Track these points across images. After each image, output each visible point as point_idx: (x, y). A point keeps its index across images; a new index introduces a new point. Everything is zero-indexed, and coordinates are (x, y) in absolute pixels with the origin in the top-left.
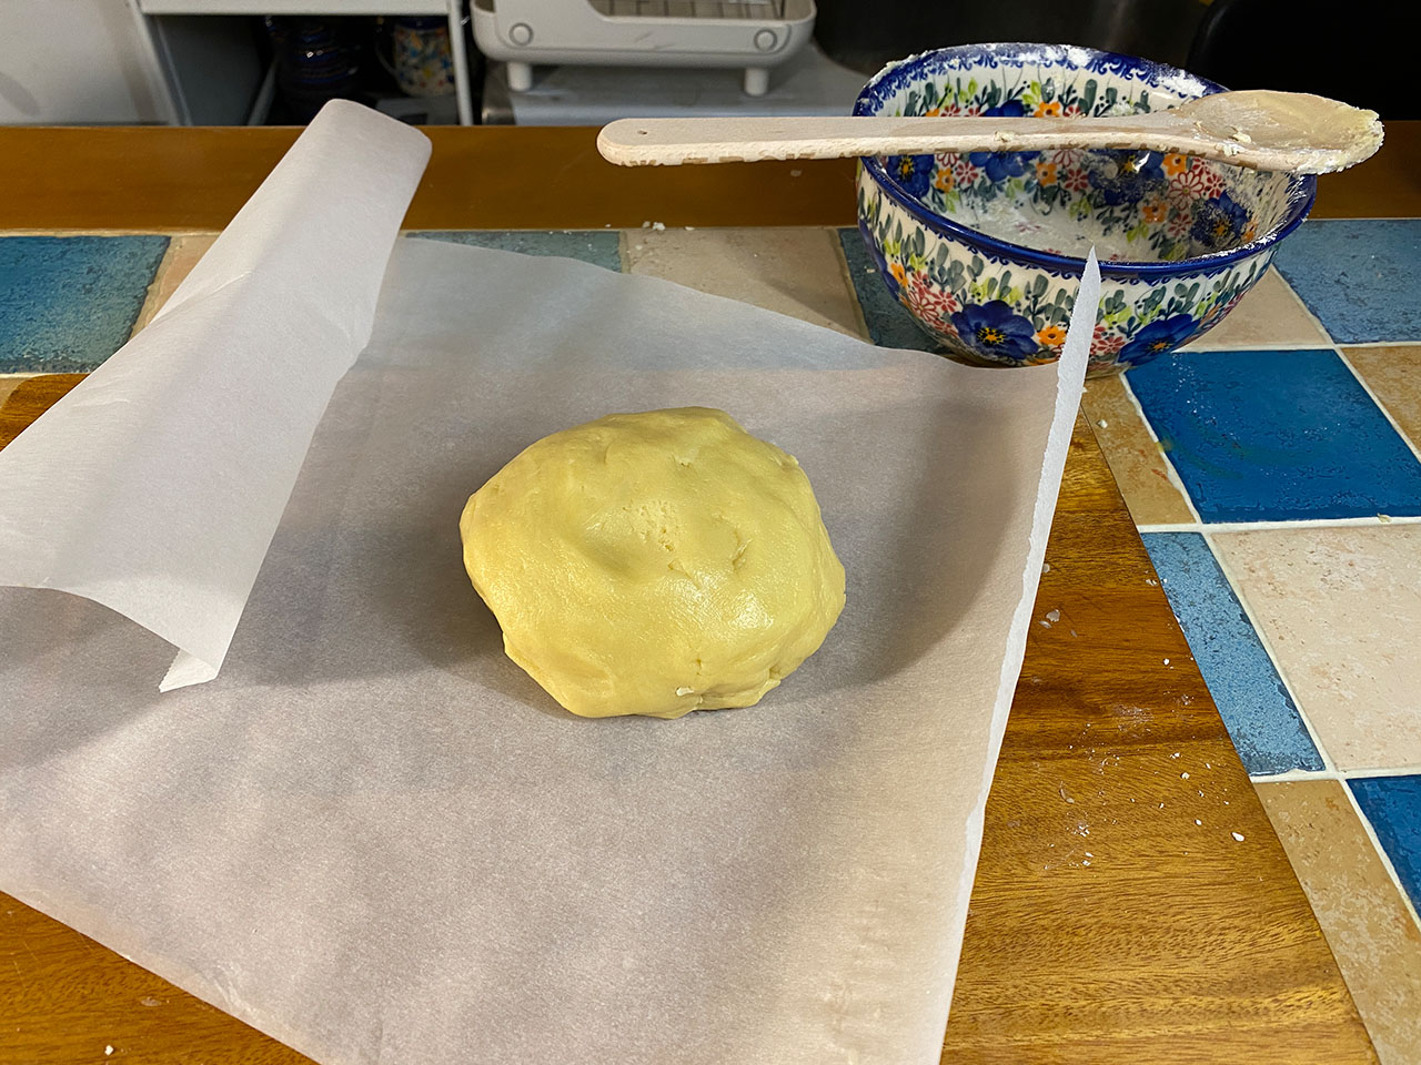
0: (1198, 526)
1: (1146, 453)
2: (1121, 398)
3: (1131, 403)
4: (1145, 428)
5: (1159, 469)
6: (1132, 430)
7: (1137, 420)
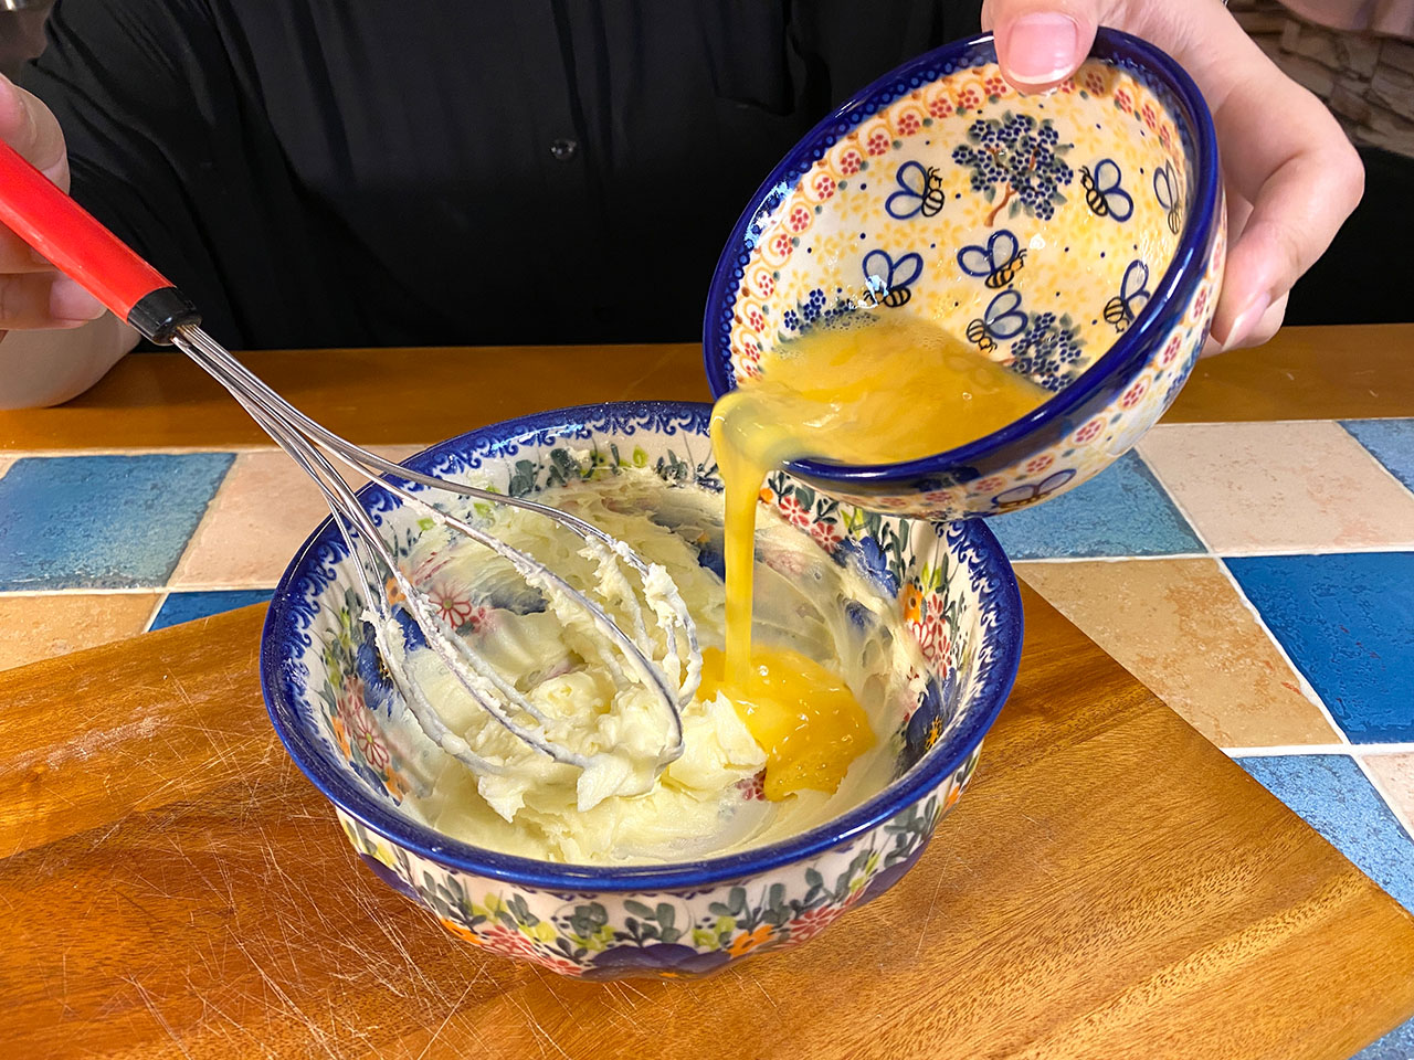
0: (1345, 746)
1: (1272, 663)
3: (1245, 608)
4: (1266, 636)
5: (1290, 682)
6: (1251, 640)
7: (1257, 628)
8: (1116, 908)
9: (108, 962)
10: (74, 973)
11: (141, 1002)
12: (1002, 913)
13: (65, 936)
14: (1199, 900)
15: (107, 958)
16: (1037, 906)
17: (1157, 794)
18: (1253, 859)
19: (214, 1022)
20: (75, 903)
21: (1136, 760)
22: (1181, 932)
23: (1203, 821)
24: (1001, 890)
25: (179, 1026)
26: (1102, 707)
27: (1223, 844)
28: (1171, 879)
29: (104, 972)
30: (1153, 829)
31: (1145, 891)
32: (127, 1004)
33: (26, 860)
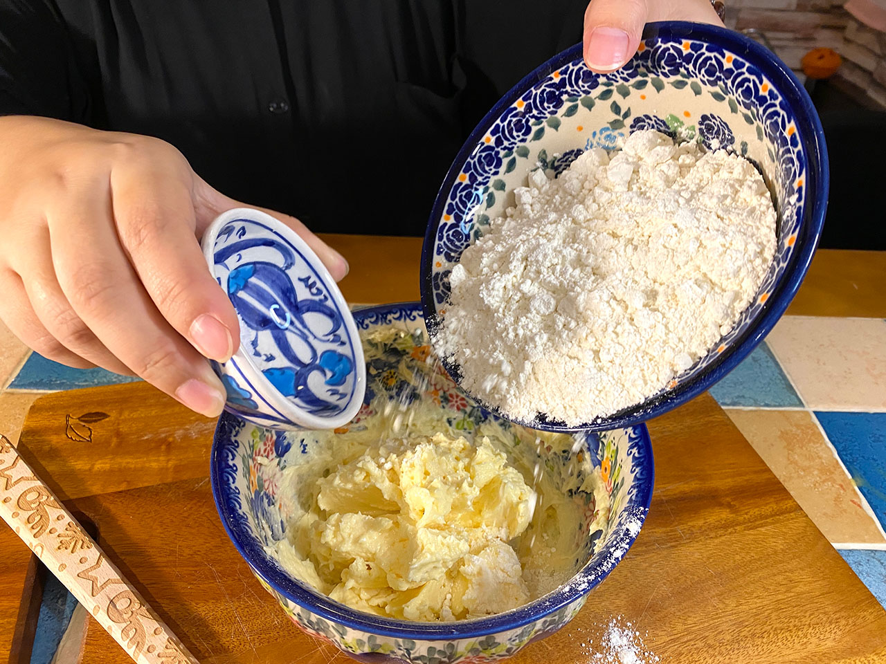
1: (844, 487)
2: (821, 444)
3: (828, 448)
4: (841, 467)
5: (855, 500)
6: (832, 469)
7: (835, 461)
8: (754, 635)
9: (199, 553)
10: (182, 556)
11: (214, 578)
12: (684, 624)
13: (179, 535)
14: (805, 640)
15: (198, 551)
16: (706, 624)
17: (791, 571)
18: (843, 622)
19: (249, 597)
20: (184, 517)
21: (782, 547)
22: (791, 658)
23: (817, 593)
24: (686, 610)
25: (232, 595)
26: (767, 510)
27: (826, 609)
28: (791, 624)
29: (198, 558)
30: (785, 592)
31: (773, 629)
32: (207, 578)
33: (162, 489)
